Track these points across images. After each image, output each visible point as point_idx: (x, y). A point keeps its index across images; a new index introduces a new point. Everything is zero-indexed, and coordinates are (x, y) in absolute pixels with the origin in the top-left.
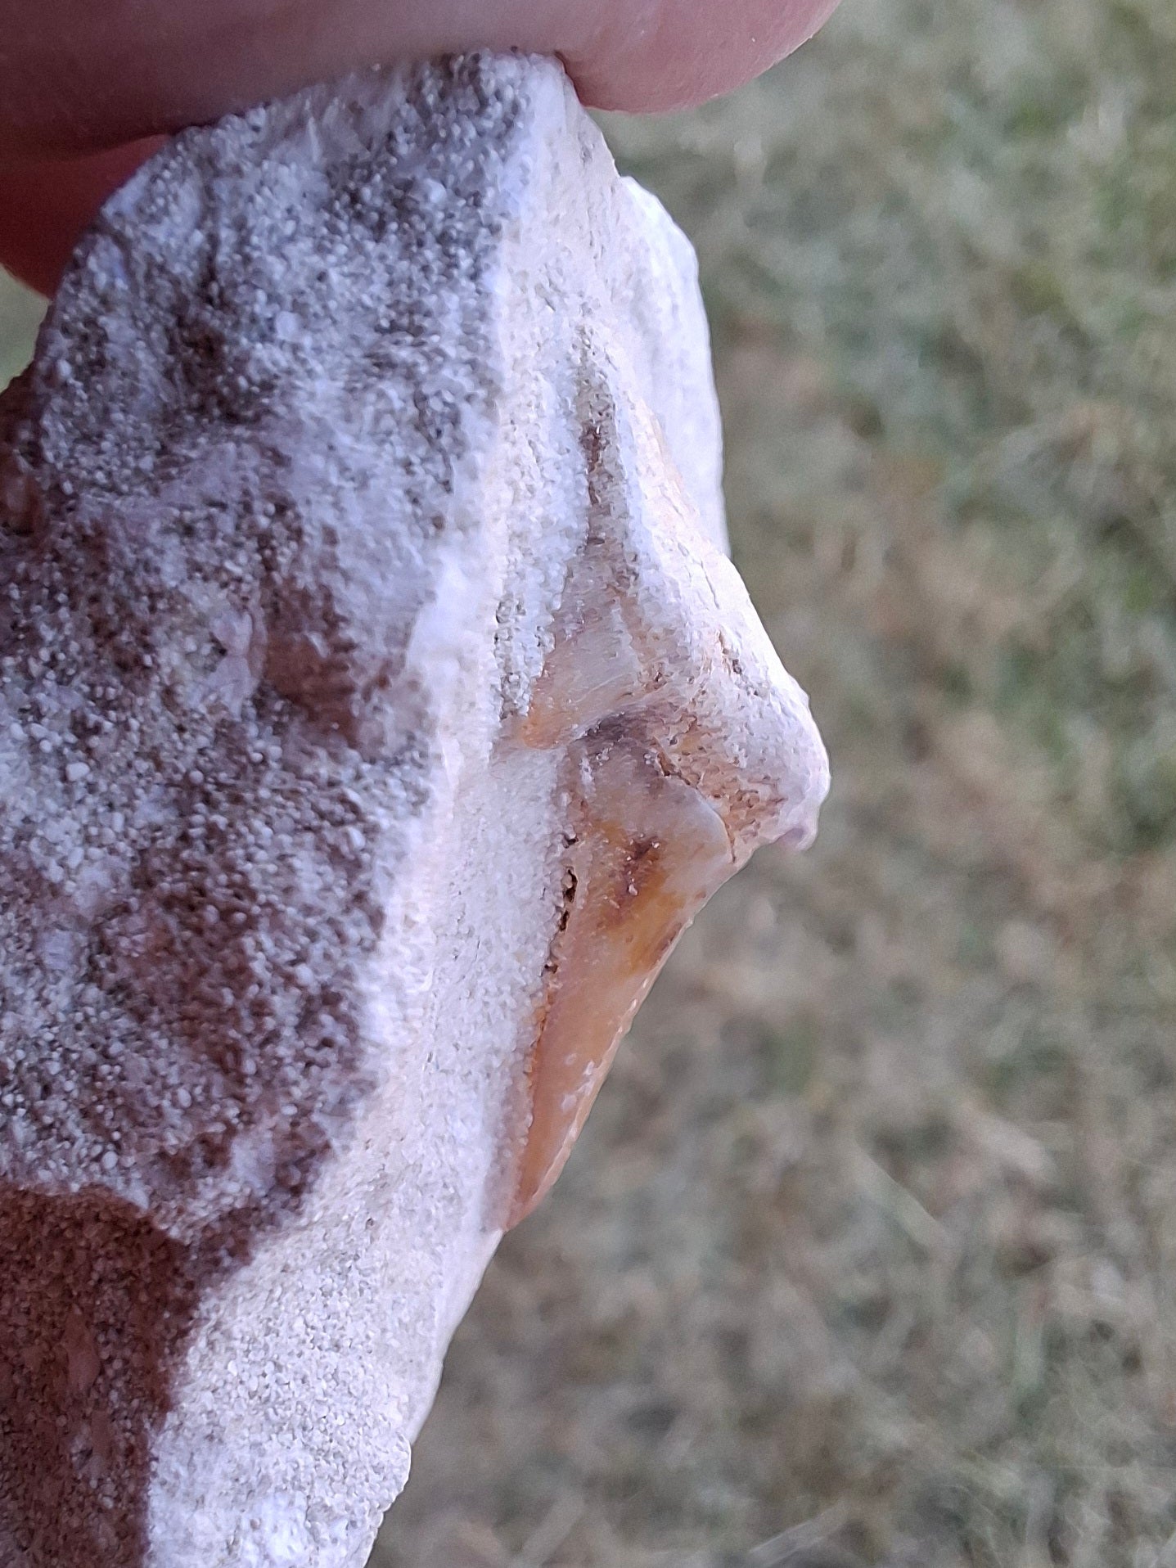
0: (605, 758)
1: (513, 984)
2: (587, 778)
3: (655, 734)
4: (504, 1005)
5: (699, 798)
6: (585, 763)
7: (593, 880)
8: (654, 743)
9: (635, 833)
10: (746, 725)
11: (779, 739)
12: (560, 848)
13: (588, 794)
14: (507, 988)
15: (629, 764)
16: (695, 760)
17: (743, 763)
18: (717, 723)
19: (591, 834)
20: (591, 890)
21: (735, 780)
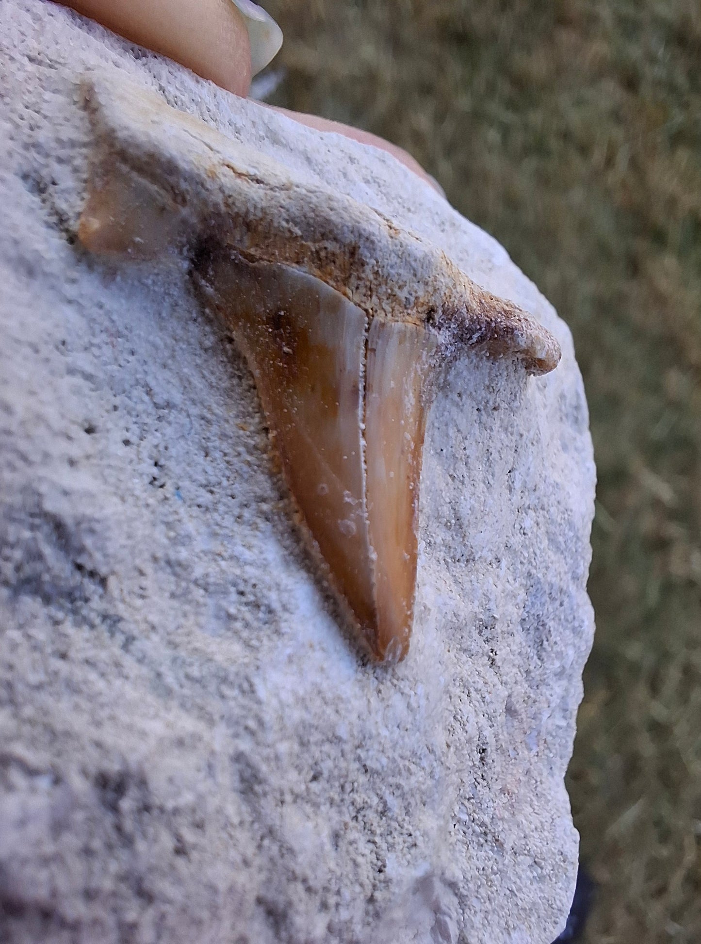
0: (211, 273)
1: (246, 445)
2: (210, 290)
3: (228, 241)
4: (249, 464)
5: (284, 267)
6: (203, 282)
7: (257, 354)
8: (230, 247)
9: (265, 311)
10: (281, 207)
11: (311, 205)
12: (228, 346)
13: (217, 300)
14: (241, 449)
15: (229, 269)
16: (267, 246)
17: (297, 231)
18: (260, 214)
19: (236, 324)
20: (261, 362)
21: (302, 245)
